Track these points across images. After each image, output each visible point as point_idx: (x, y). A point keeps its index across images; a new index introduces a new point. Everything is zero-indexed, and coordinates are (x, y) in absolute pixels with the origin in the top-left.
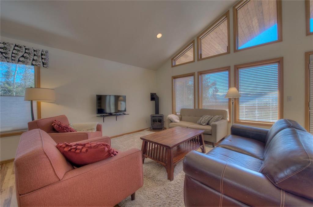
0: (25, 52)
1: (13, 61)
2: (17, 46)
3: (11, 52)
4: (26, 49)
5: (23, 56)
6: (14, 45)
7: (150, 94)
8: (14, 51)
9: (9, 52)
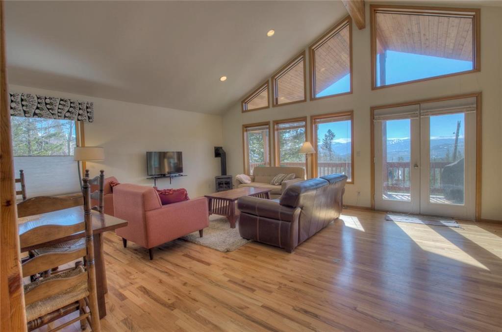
0: (71, 107)
1: (59, 117)
2: (62, 100)
3: (57, 108)
4: (71, 103)
5: (68, 111)
6: (60, 99)
7: (214, 148)
8: (60, 107)
9: (55, 108)
